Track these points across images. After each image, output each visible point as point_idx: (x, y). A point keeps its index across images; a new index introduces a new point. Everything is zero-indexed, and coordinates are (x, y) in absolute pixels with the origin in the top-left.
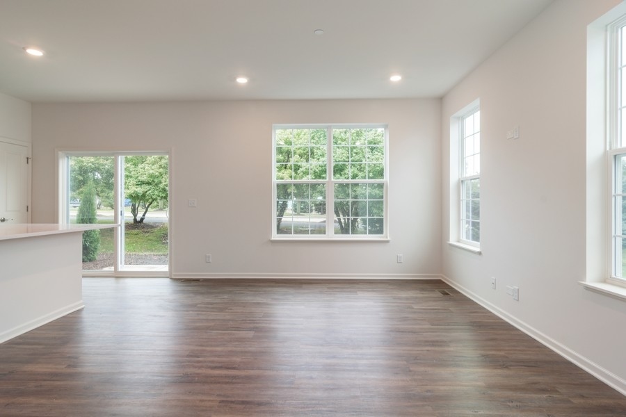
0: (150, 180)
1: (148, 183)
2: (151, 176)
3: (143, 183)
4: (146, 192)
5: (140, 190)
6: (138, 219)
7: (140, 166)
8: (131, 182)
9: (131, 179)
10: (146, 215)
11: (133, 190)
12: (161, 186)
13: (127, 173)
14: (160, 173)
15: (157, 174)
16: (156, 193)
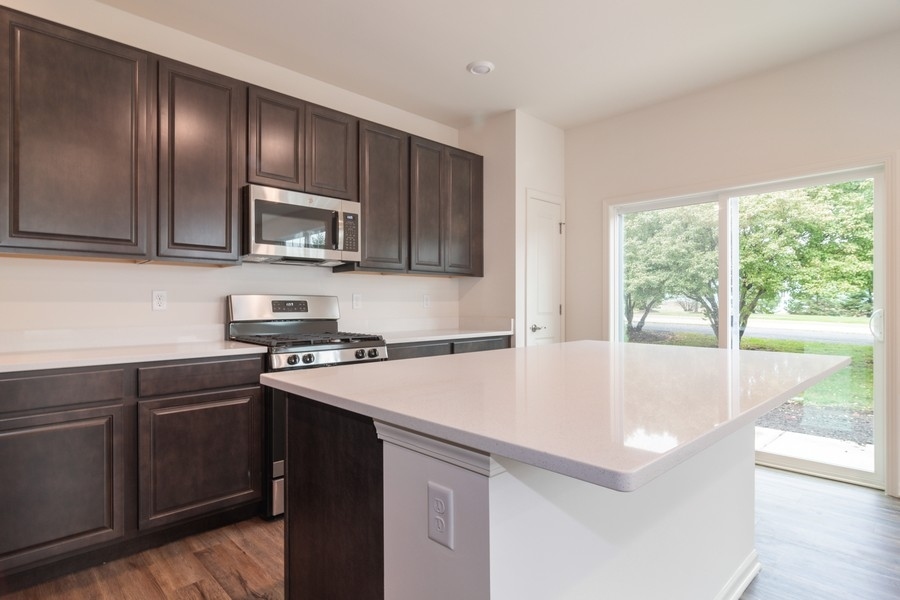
0: (670, 262)
1: (667, 268)
2: (672, 255)
3: (655, 268)
4: (664, 281)
5: (654, 278)
6: (635, 324)
7: (651, 240)
8: (639, 267)
9: (638, 263)
10: (646, 320)
11: (643, 278)
12: (691, 271)
13: (631, 254)
14: (687, 249)
15: (683, 250)
16: (682, 282)
